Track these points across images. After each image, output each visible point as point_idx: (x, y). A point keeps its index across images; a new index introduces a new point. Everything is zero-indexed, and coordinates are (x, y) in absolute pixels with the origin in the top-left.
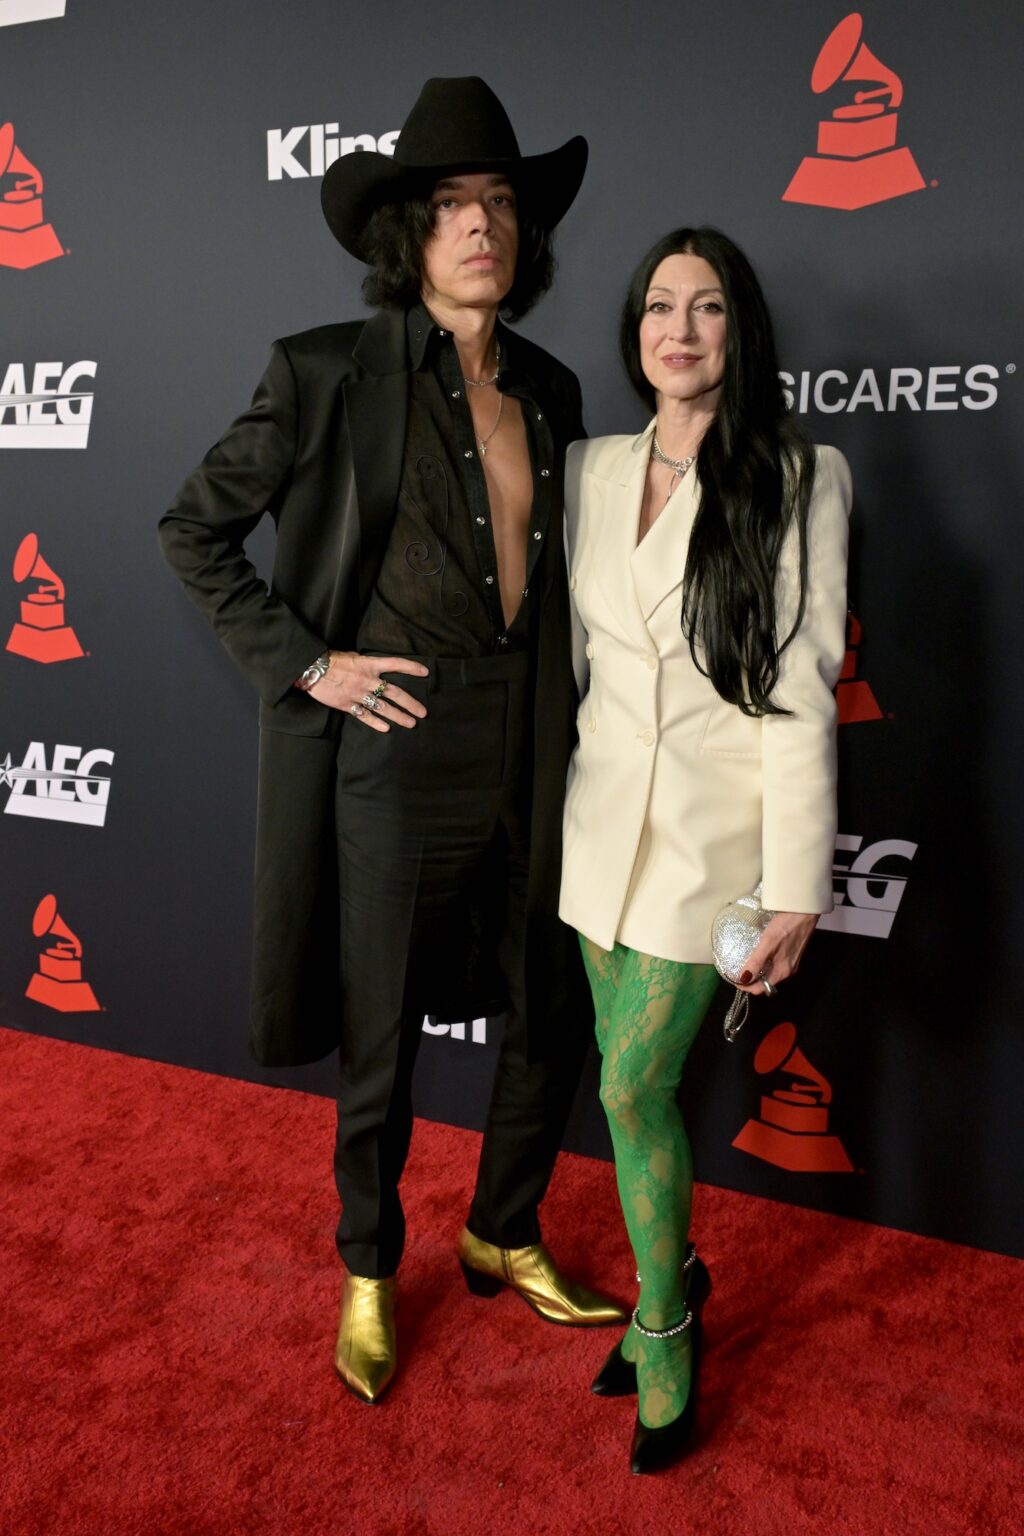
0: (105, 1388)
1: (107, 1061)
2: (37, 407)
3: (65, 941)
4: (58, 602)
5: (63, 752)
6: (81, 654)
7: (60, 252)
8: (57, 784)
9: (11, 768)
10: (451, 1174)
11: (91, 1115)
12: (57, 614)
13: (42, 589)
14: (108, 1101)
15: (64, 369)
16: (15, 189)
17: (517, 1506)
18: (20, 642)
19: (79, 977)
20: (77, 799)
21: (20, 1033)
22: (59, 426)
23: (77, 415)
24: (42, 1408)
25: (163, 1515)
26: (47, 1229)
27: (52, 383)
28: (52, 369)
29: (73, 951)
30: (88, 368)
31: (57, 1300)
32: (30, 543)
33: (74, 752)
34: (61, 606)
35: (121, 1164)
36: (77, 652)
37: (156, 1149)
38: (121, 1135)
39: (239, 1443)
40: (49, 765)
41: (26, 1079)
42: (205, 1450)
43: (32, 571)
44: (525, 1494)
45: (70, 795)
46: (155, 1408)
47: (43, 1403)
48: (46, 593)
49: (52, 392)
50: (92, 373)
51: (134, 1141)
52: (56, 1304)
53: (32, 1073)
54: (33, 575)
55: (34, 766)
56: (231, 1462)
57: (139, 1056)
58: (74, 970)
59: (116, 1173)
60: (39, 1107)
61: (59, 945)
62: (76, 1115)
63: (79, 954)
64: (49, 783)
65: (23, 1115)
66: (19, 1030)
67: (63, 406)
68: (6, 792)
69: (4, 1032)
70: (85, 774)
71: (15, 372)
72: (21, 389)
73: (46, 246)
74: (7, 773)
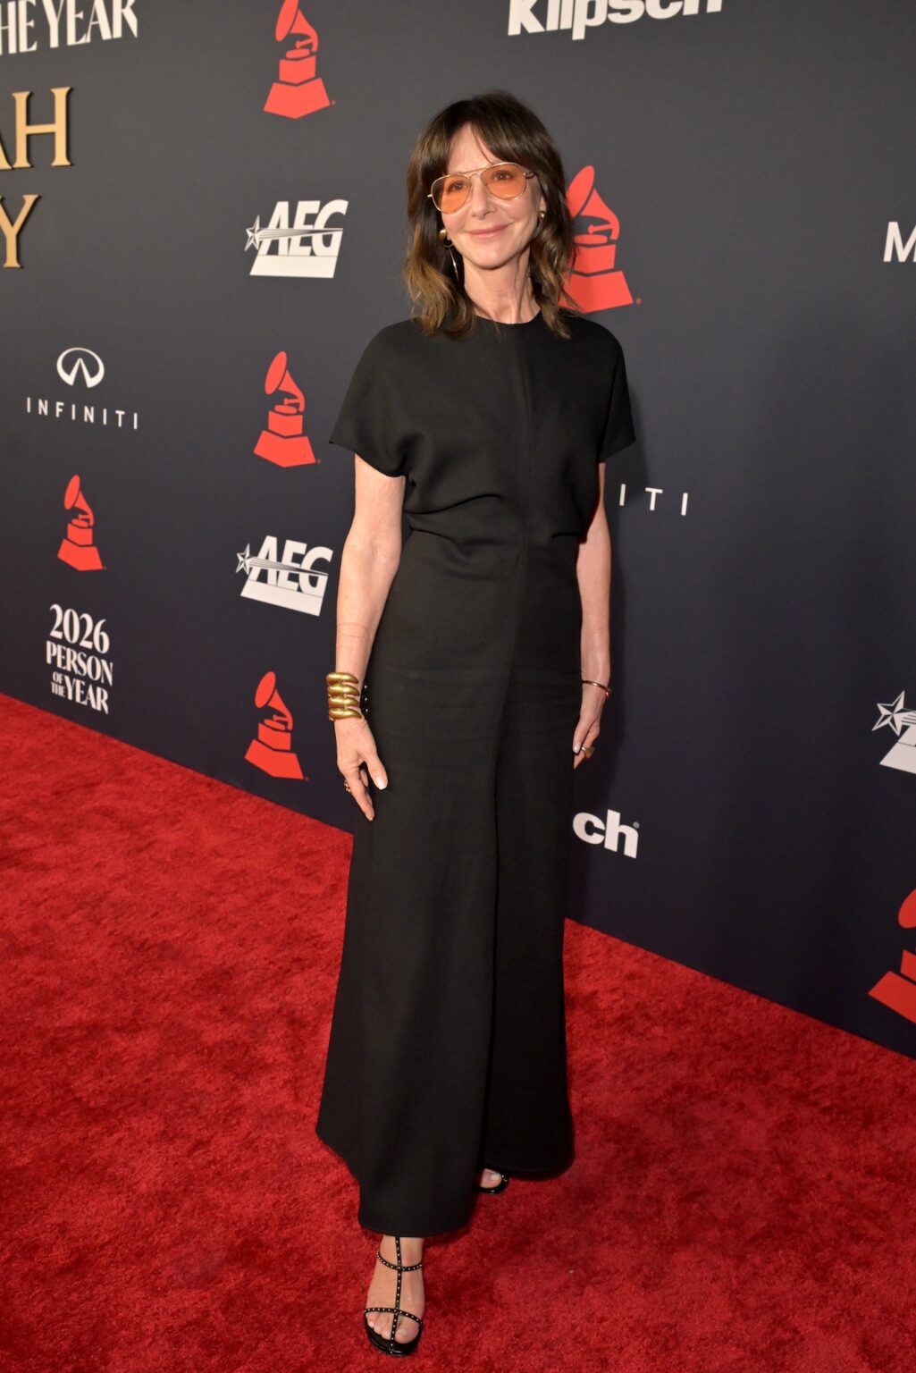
0: (241, 1108)
1: (305, 825)
2: (296, 240)
3: (280, 714)
4: (299, 413)
5: (293, 547)
6: (313, 461)
7: (326, 103)
8: (284, 574)
9: (249, 557)
10: (588, 976)
11: (279, 870)
12: (297, 424)
13: (286, 401)
14: (297, 860)
15: (321, 207)
16: (295, 48)
17: (582, 1294)
18: (266, 447)
19: (288, 748)
20: (299, 590)
21: (238, 790)
22: (313, 257)
23: (329, 248)
24: (186, 1115)
25: (266, 1229)
26: (224, 963)
27: (310, 219)
28: (313, 206)
29: (285, 723)
30: (340, 206)
31: (219, 1025)
32: (281, 359)
33: (300, 547)
34: (301, 417)
36: (310, 459)
37: (329, 908)
39: (344, 1180)
40: (280, 557)
41: (234, 830)
42: (314, 1180)
43: (280, 385)
44: (593, 1284)
45: (294, 585)
46: (280, 1134)
47: (189, 1110)
48: (289, 405)
49: (310, 227)
50: (343, 211)
51: (311, 899)
52: (217, 1028)
53: (239, 826)
54: (280, 389)
55: (267, 557)
56: (333, 1196)
57: (332, 825)
58: (285, 740)
59: (291, 924)
60: (240, 856)
61: (275, 717)
63: (290, 727)
64: (278, 573)
65: (226, 860)
66: (237, 788)
67: (317, 240)
68: (243, 577)
69: (225, 787)
70: (308, 568)
71: (282, 208)
72: (285, 224)
73: (315, 98)
74: (247, 562)
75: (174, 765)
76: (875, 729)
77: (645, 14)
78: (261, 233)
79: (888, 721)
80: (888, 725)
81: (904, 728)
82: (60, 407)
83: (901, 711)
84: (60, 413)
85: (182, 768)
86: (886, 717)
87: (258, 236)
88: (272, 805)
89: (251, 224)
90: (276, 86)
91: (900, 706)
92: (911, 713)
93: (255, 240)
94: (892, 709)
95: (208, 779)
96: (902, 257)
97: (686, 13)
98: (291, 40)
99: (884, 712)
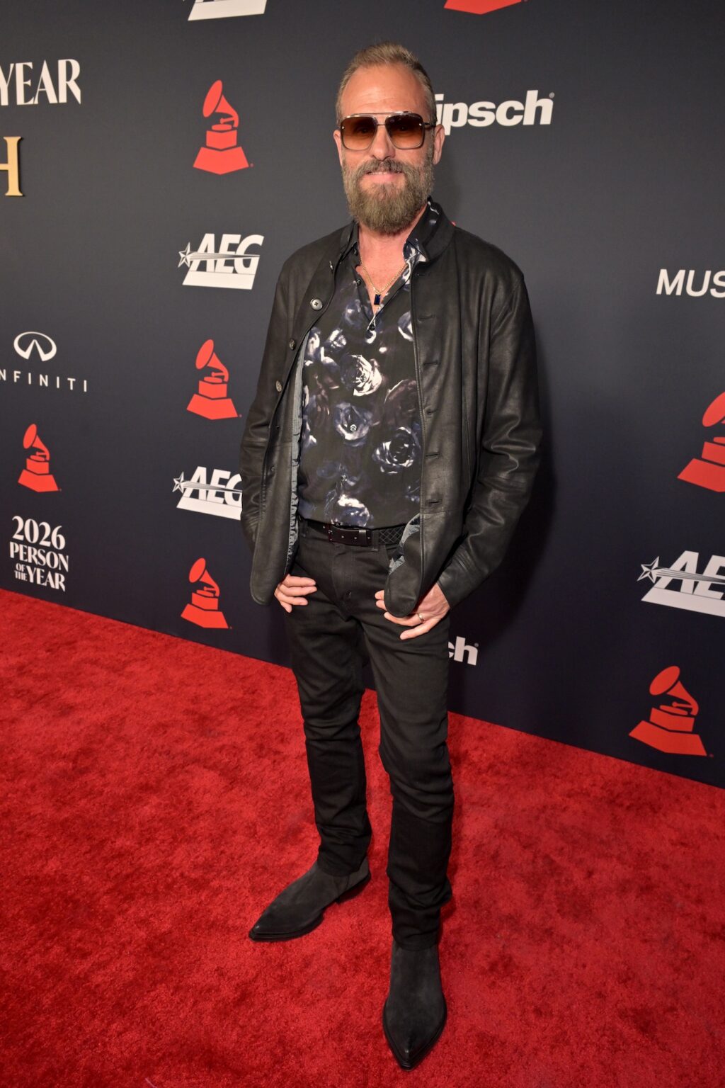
1: (233, 659)
2: (222, 261)
3: (209, 586)
4: (224, 382)
5: (220, 474)
6: (236, 415)
7: (247, 166)
8: (213, 493)
9: (183, 481)
11: (233, 691)
12: (222, 390)
13: (214, 374)
14: (241, 683)
15: (242, 239)
16: (219, 123)
18: (196, 406)
19: (216, 608)
20: (225, 503)
21: (177, 638)
22: (235, 274)
27: (233, 247)
28: (235, 238)
30: (258, 239)
31: (249, 805)
32: (209, 345)
33: (226, 474)
34: (226, 385)
35: (261, 723)
36: (233, 414)
37: (278, 714)
38: (255, 705)
40: (209, 481)
41: (188, 666)
43: (208, 363)
45: (221, 500)
48: (216, 377)
49: (233, 253)
50: (260, 243)
51: (263, 709)
52: (249, 807)
53: (190, 663)
54: (208, 365)
55: (198, 481)
57: (250, 657)
58: (213, 603)
59: (260, 728)
60: (201, 685)
61: (205, 588)
62: (224, 691)
63: (218, 594)
64: (207, 492)
65: (194, 688)
66: (174, 636)
67: (239, 263)
68: (179, 495)
69: (166, 637)
70: (232, 488)
71: (209, 239)
72: (211, 249)
73: (237, 161)
74: (181, 484)
75: (122, 623)
76: (639, 579)
77: (495, 121)
78: (191, 255)
79: (647, 575)
80: (647, 578)
81: (658, 579)
82: (17, 375)
83: (656, 569)
84: (17, 379)
85: (130, 625)
86: (646, 572)
87: (189, 257)
88: (204, 646)
89: (184, 248)
90: (203, 149)
91: (656, 565)
92: (663, 569)
93: (186, 260)
94: (650, 568)
95: (151, 632)
96: (669, 291)
97: (525, 123)
98: (216, 117)
99: (645, 569)
